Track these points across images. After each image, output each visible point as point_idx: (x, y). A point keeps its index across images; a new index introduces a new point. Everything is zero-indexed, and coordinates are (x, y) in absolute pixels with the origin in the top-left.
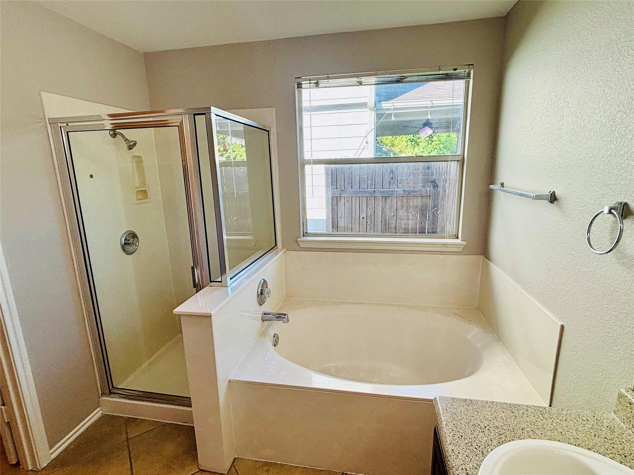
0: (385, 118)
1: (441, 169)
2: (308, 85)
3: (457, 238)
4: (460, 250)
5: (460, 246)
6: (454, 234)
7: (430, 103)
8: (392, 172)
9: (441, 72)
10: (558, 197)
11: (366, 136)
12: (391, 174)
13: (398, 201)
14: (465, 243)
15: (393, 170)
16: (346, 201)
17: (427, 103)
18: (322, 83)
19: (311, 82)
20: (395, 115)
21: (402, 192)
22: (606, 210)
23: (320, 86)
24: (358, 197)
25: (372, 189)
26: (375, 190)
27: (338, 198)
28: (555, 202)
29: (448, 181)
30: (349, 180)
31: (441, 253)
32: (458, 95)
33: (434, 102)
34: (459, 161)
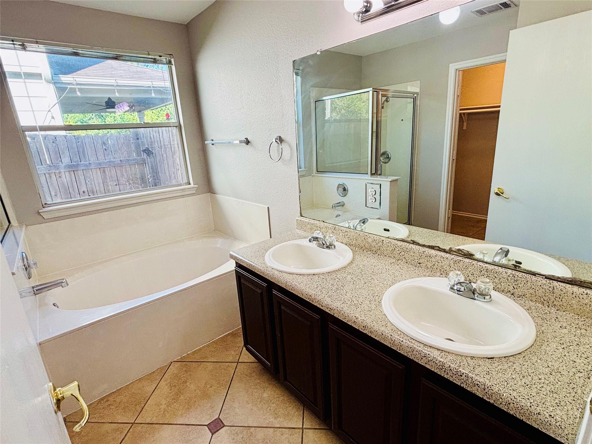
0: (68, 93)
1: (152, 138)
2: (13, 46)
3: (190, 184)
4: (194, 192)
5: (193, 189)
6: (187, 182)
7: (115, 82)
8: (104, 144)
9: (150, 57)
10: (250, 141)
11: (49, 111)
12: (103, 145)
13: (117, 171)
14: (196, 186)
15: (105, 142)
16: (57, 177)
17: (112, 82)
18: (30, 46)
19: (14, 43)
20: (80, 90)
21: (119, 162)
22: (274, 141)
23: (27, 49)
24: (72, 171)
25: (87, 161)
26: (90, 162)
27: (47, 175)
28: (249, 144)
29: (163, 147)
30: (56, 154)
31: (183, 196)
32: (137, 77)
33: (118, 81)
34: (177, 126)
